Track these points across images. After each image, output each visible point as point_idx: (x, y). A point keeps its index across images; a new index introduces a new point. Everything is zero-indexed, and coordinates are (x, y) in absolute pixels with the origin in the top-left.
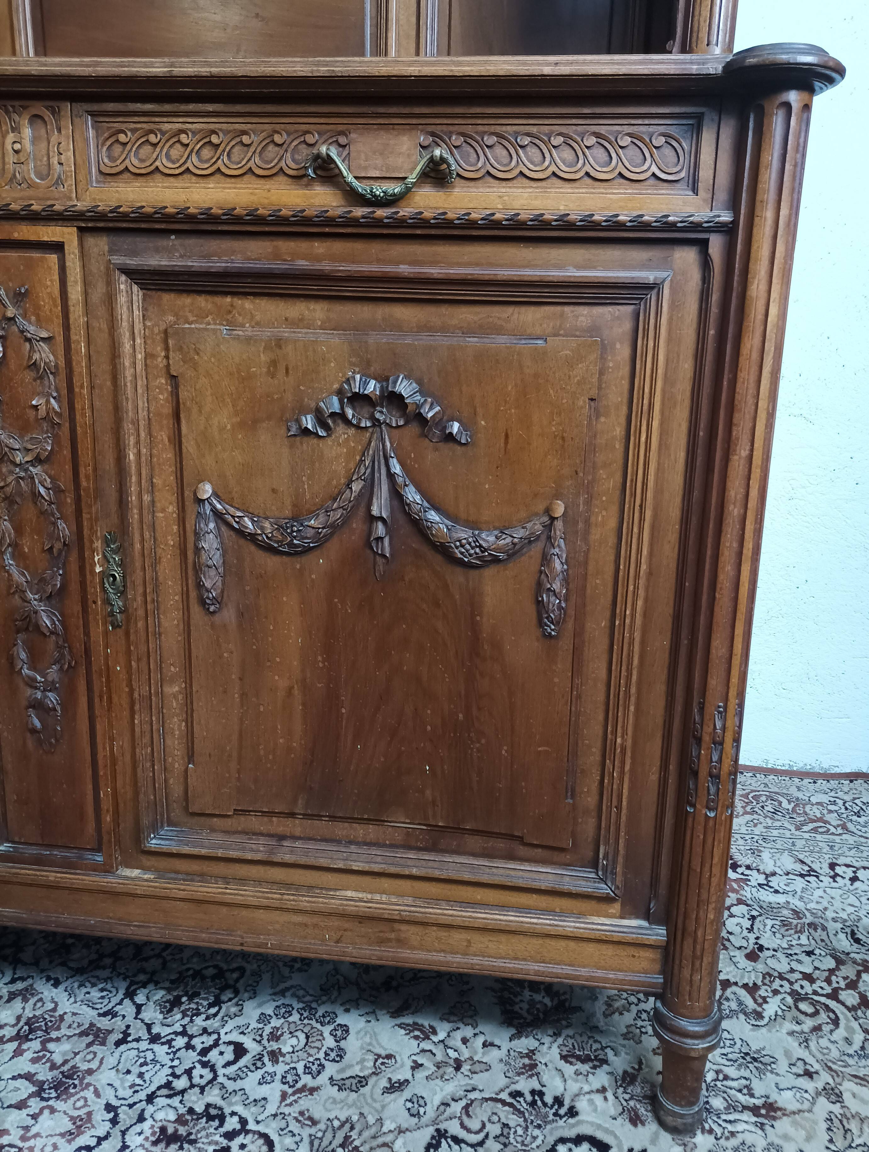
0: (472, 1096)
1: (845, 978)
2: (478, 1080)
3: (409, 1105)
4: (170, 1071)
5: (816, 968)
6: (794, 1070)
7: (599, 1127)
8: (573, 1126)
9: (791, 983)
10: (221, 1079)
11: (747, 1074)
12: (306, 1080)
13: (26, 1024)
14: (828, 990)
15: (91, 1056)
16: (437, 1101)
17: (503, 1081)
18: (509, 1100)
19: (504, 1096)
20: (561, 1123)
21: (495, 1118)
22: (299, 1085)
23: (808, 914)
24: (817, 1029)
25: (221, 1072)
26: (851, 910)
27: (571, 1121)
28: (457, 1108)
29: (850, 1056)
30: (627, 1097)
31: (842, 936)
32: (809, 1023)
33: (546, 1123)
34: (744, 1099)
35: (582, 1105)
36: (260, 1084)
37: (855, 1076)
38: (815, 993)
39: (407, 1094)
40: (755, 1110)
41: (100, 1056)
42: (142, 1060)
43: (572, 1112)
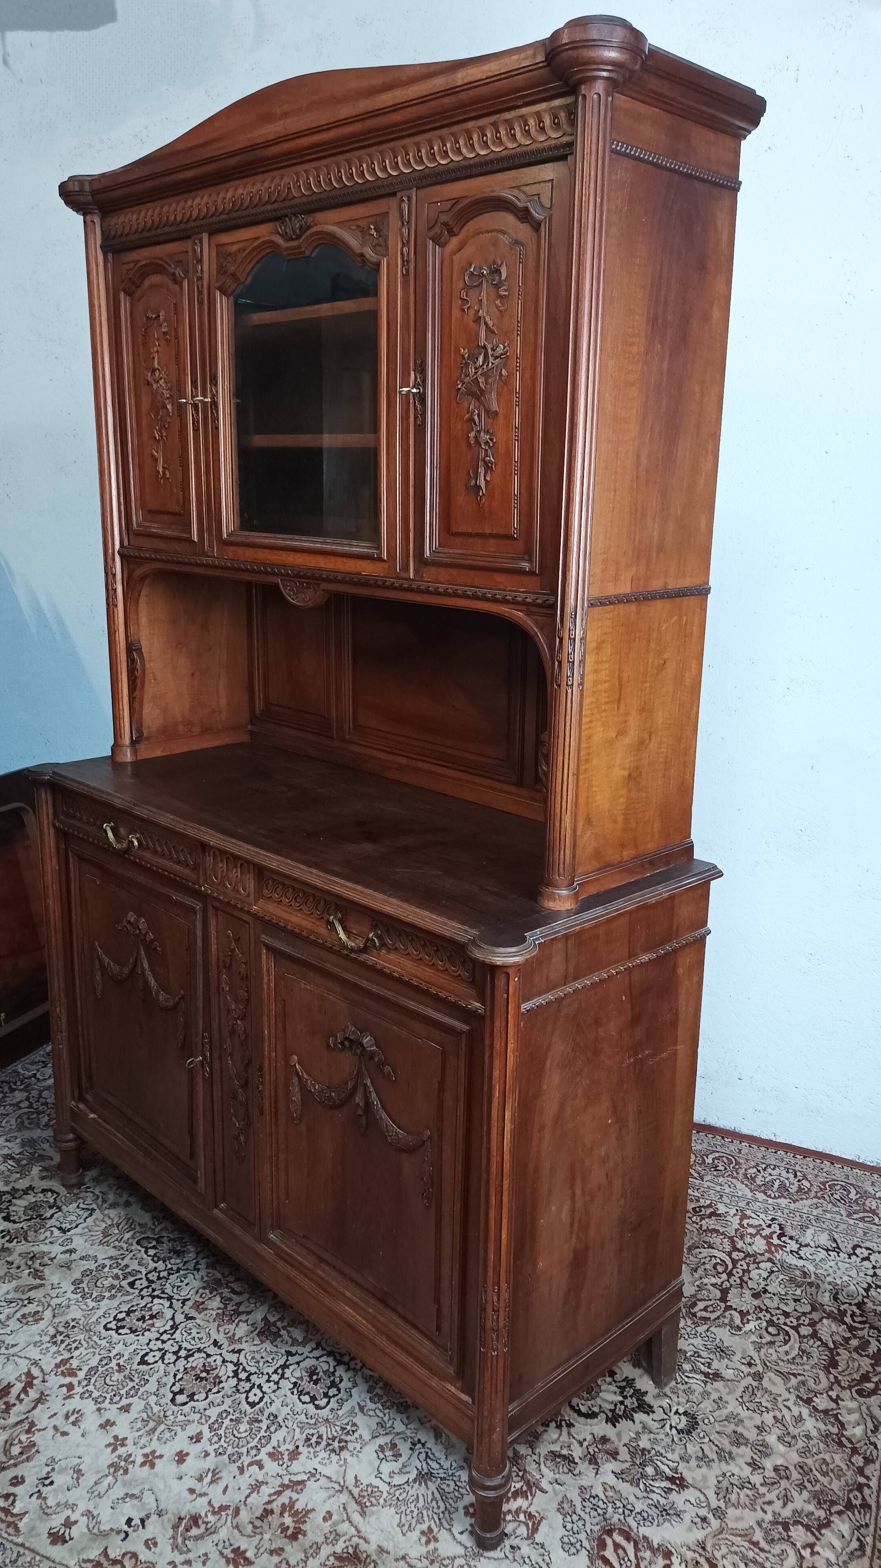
1: (810, 1319)
5: (795, 1310)
6: (743, 1361)
9: (772, 1315)
11: (711, 1356)
14: (795, 1323)
23: (813, 1276)
24: (772, 1343)
26: (846, 1278)
29: (783, 1361)
31: (827, 1294)
32: (769, 1338)
34: (702, 1368)
37: (778, 1371)
38: (785, 1324)
40: (706, 1375)
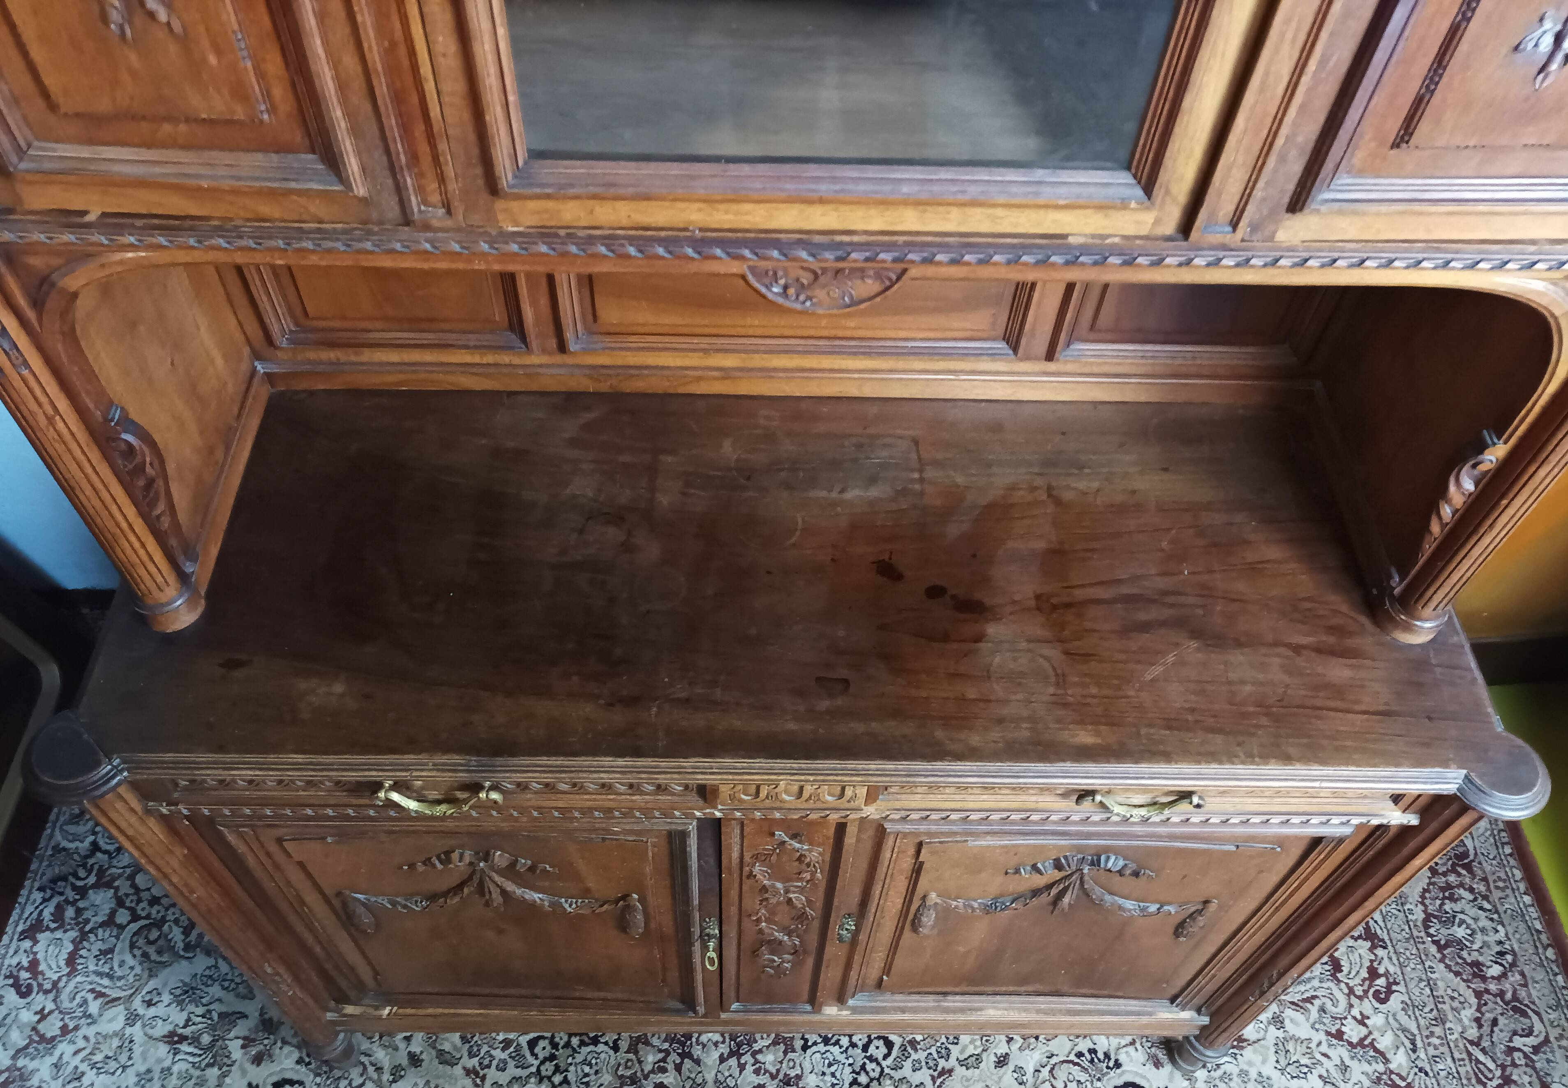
0: (1054, 1060)
2: (1053, 1046)
3: (1015, 1075)
4: (850, 1069)
7: (1136, 1074)
8: (1121, 1075)
10: (887, 1071)
12: (942, 1063)
13: (731, 1040)
15: (791, 1064)
16: (1032, 1070)
17: (1069, 1045)
18: (1077, 1060)
19: (1072, 1057)
20: (1112, 1073)
21: (1071, 1077)
22: (939, 1068)
25: (884, 1064)
27: (1118, 1071)
28: (1045, 1072)
30: (1149, 1044)
33: (1104, 1075)
35: (1122, 1058)
36: (914, 1071)
39: (1011, 1067)
41: (798, 1062)
42: (827, 1062)
43: (1118, 1065)
